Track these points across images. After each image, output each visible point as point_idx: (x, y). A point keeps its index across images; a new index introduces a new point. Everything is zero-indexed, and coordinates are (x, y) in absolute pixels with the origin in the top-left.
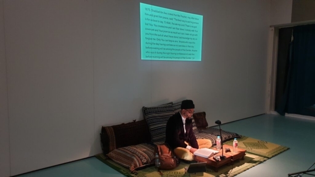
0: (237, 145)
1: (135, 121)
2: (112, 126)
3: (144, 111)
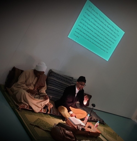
2: (21, 70)
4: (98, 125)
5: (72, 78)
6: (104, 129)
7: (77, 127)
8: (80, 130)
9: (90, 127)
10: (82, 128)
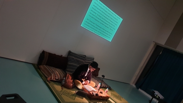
0: (107, 92)
1: (62, 56)
2: (48, 53)
3: (69, 53)
4: (108, 91)
5: (85, 56)
6: (111, 93)
7: (92, 93)
8: (95, 95)
9: (101, 93)
10: (96, 94)
